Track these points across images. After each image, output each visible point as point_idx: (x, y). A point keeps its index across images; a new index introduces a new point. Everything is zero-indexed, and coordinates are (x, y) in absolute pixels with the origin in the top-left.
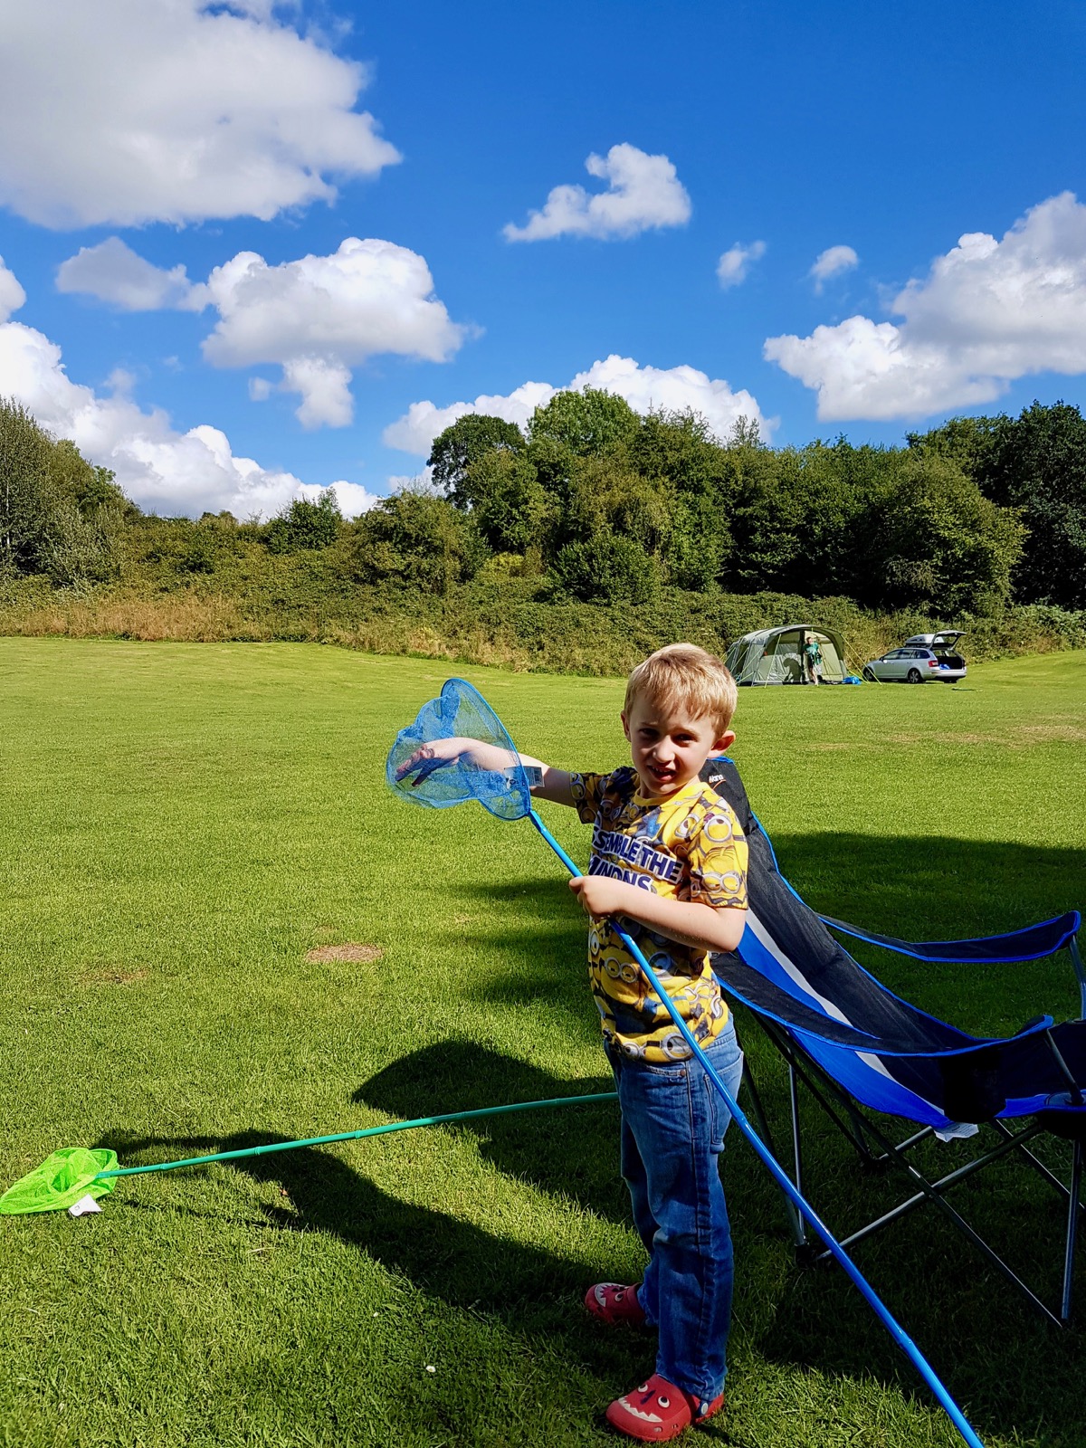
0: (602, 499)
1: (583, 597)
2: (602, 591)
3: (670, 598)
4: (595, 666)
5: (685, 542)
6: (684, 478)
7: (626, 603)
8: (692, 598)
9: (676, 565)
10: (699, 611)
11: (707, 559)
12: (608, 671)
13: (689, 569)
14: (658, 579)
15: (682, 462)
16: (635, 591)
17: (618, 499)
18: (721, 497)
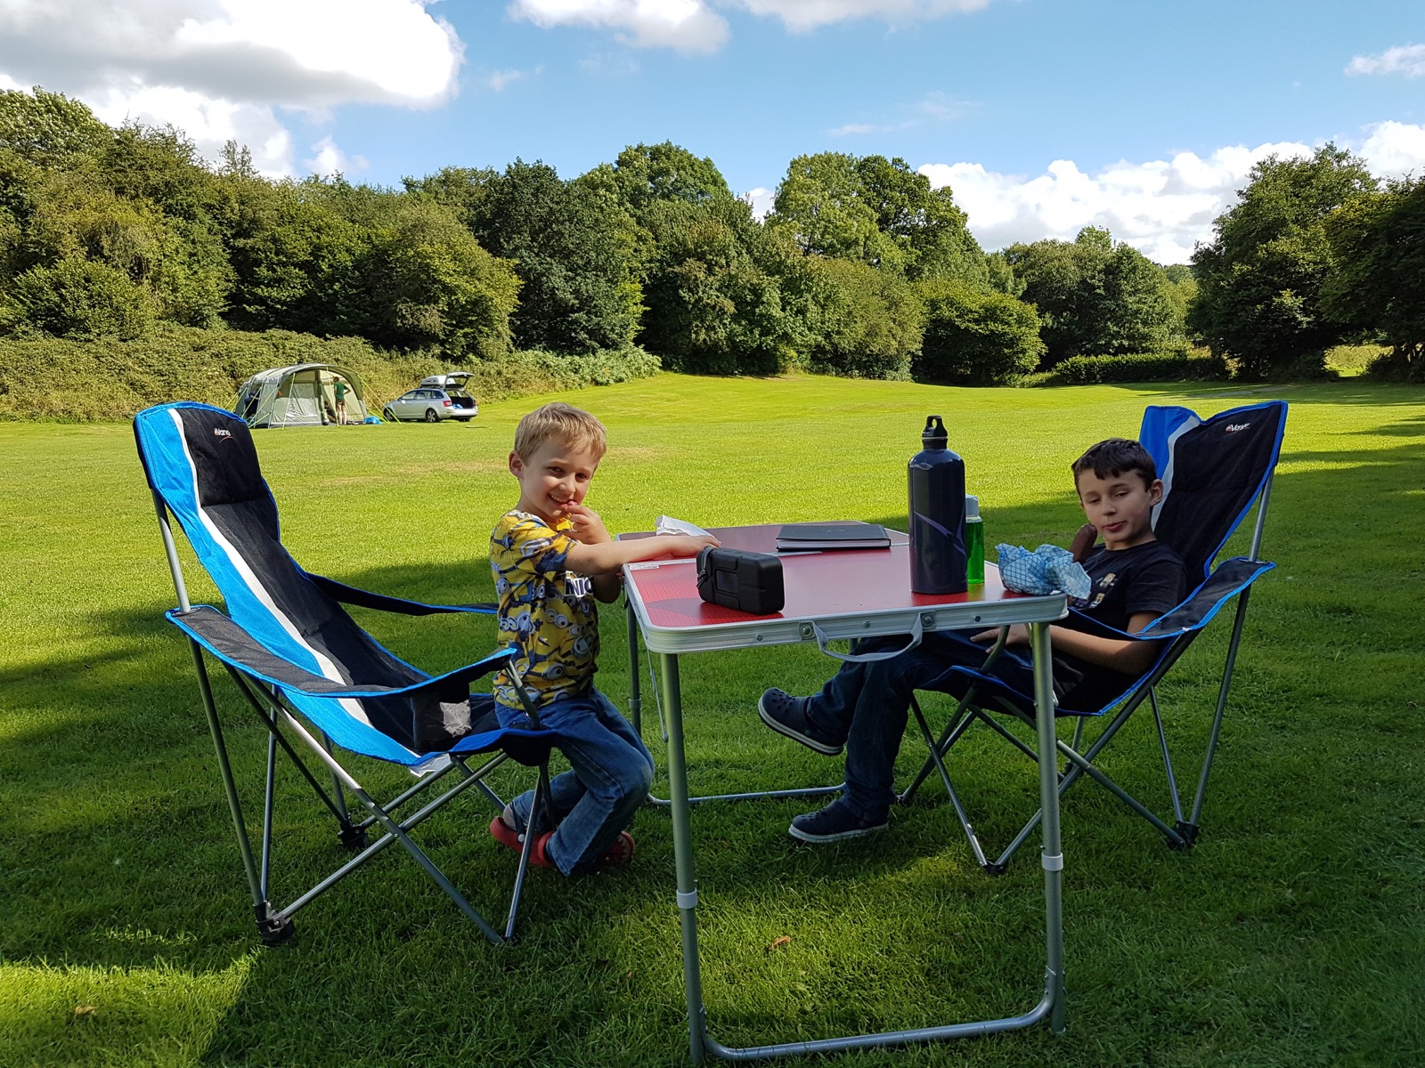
0: (71, 218)
1: (58, 331)
2: (79, 324)
3: (167, 334)
5: (181, 273)
6: (170, 201)
7: (113, 339)
8: (194, 334)
11: (208, 291)
13: (187, 303)
16: (122, 325)
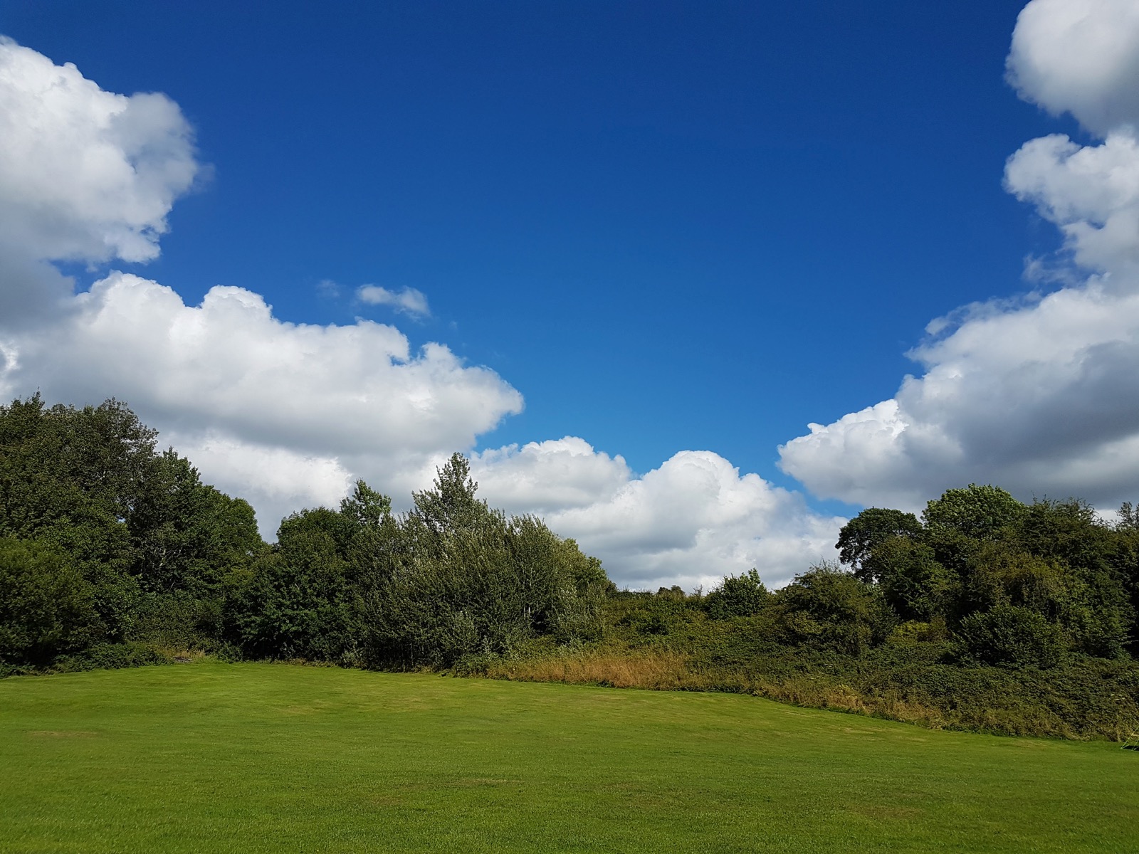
4: (1009, 726)
9: (1080, 633)
10: (1110, 676)
12: (1023, 732)
14: (1064, 645)
15: (1073, 542)
17: (1013, 575)
18: (1117, 572)
